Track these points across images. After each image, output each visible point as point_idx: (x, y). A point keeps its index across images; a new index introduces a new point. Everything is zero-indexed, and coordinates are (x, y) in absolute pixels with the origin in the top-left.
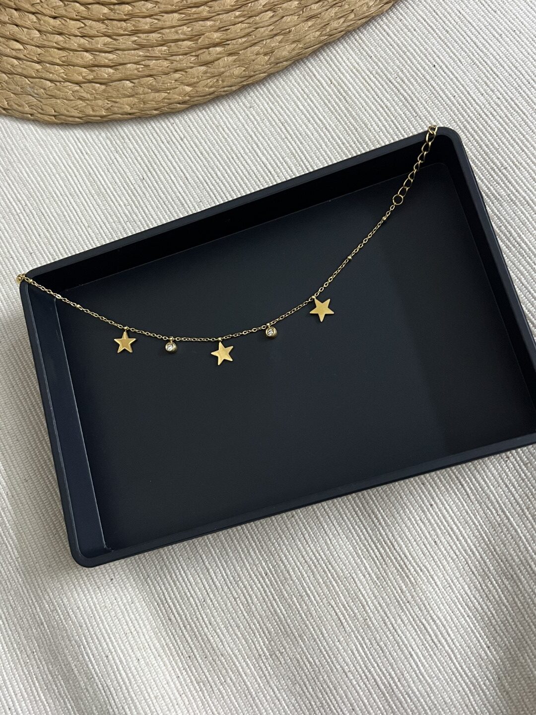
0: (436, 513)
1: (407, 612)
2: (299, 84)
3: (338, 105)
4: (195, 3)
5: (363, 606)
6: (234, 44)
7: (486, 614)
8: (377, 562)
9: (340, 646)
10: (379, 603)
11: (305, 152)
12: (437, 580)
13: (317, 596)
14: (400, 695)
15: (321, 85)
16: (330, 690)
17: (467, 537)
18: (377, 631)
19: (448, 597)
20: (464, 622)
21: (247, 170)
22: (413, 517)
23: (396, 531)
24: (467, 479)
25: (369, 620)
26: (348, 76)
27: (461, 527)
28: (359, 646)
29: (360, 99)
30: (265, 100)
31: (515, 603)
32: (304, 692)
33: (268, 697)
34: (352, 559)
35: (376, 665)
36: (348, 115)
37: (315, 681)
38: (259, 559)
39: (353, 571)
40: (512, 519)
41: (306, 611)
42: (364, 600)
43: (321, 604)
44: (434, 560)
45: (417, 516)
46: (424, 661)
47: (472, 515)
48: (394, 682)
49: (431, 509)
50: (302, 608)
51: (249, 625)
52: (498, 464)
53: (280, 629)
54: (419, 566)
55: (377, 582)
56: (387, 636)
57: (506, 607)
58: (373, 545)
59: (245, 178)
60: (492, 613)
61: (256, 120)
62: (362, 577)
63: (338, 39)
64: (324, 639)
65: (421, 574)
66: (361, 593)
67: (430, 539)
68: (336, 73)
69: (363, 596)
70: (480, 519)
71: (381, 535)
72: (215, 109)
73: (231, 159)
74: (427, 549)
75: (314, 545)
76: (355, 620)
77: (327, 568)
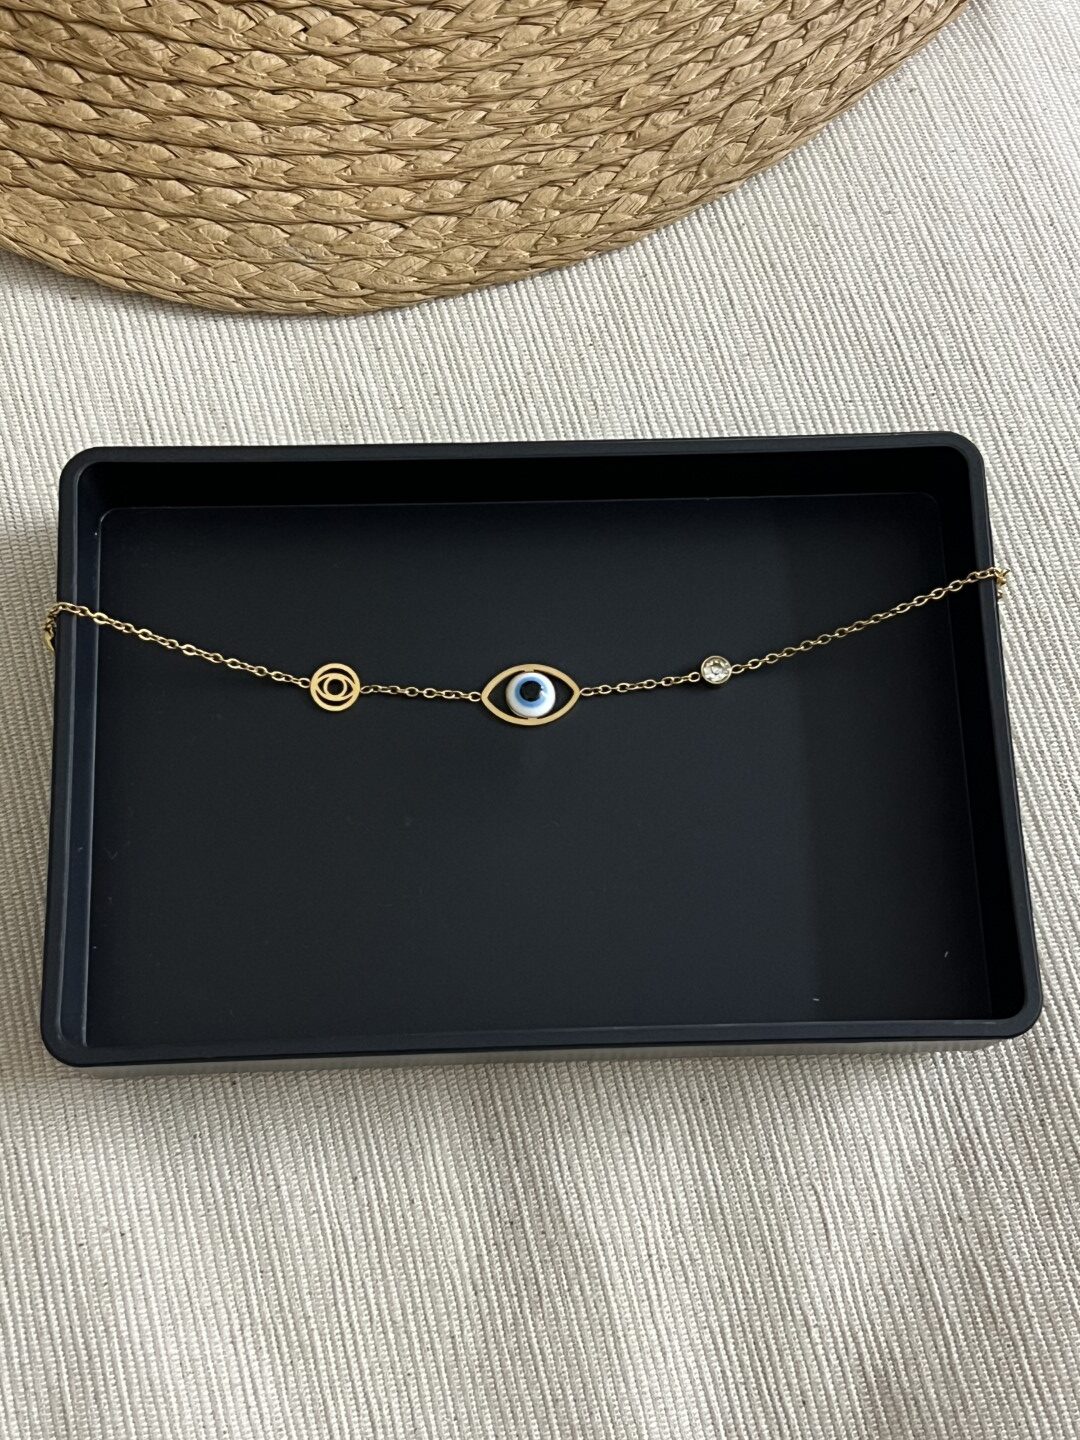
1: (955, 1241)
5: (874, 1207)
9: (811, 1272)
16: (770, 1355)
18: (888, 1261)
19: (1041, 1233)
28: (847, 1282)
43: (797, 1182)
58: (922, 1098)
64: (785, 1251)
65: (999, 1173)
67: (1033, 1113)
69: (879, 1187)
74: (1023, 1130)
76: (851, 1230)
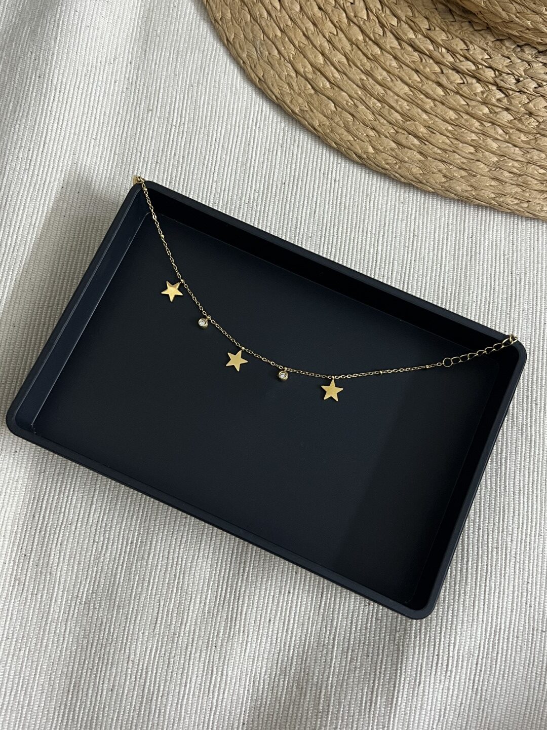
0: (288, 601)
1: (209, 653)
2: (449, 217)
3: (462, 257)
4: (427, 93)
5: (181, 623)
6: (429, 148)
7: (262, 699)
8: (218, 600)
9: (141, 637)
10: (194, 630)
11: (412, 269)
12: (248, 648)
13: (155, 589)
14: (154, 707)
15: (464, 232)
16: (107, 663)
17: (294, 635)
18: (176, 648)
19: (246, 666)
20: (242, 692)
21: (362, 245)
22: (270, 590)
23: (249, 590)
24: (329, 595)
25: (177, 636)
26: (487, 243)
27: (296, 624)
28: (155, 648)
29: (481, 267)
30: (416, 208)
31: (289, 708)
32: (87, 649)
33: (58, 631)
34: (202, 583)
35: (155, 672)
36: (463, 270)
37: (101, 647)
38: (135, 528)
39: (195, 592)
40: (336, 649)
41: (138, 593)
42: (185, 619)
43: (154, 597)
44: (258, 631)
45: (272, 592)
46: (191, 697)
47: (311, 622)
48: (158, 695)
49: (287, 595)
50: (137, 588)
51: (88, 569)
52: (358, 603)
53: (108, 590)
54: (244, 627)
55: (206, 614)
56: (180, 658)
57: (280, 706)
58: (225, 586)
59: (356, 249)
60: (266, 702)
61: (398, 216)
62: (199, 602)
63: (502, 212)
64: (134, 623)
65: (241, 634)
66: (188, 613)
67: (268, 615)
68: (480, 233)
69: (188, 615)
70: (314, 630)
71: (237, 584)
72: (377, 181)
73: (357, 228)
74: (260, 621)
75: (183, 551)
76: (167, 628)
77: (179, 575)
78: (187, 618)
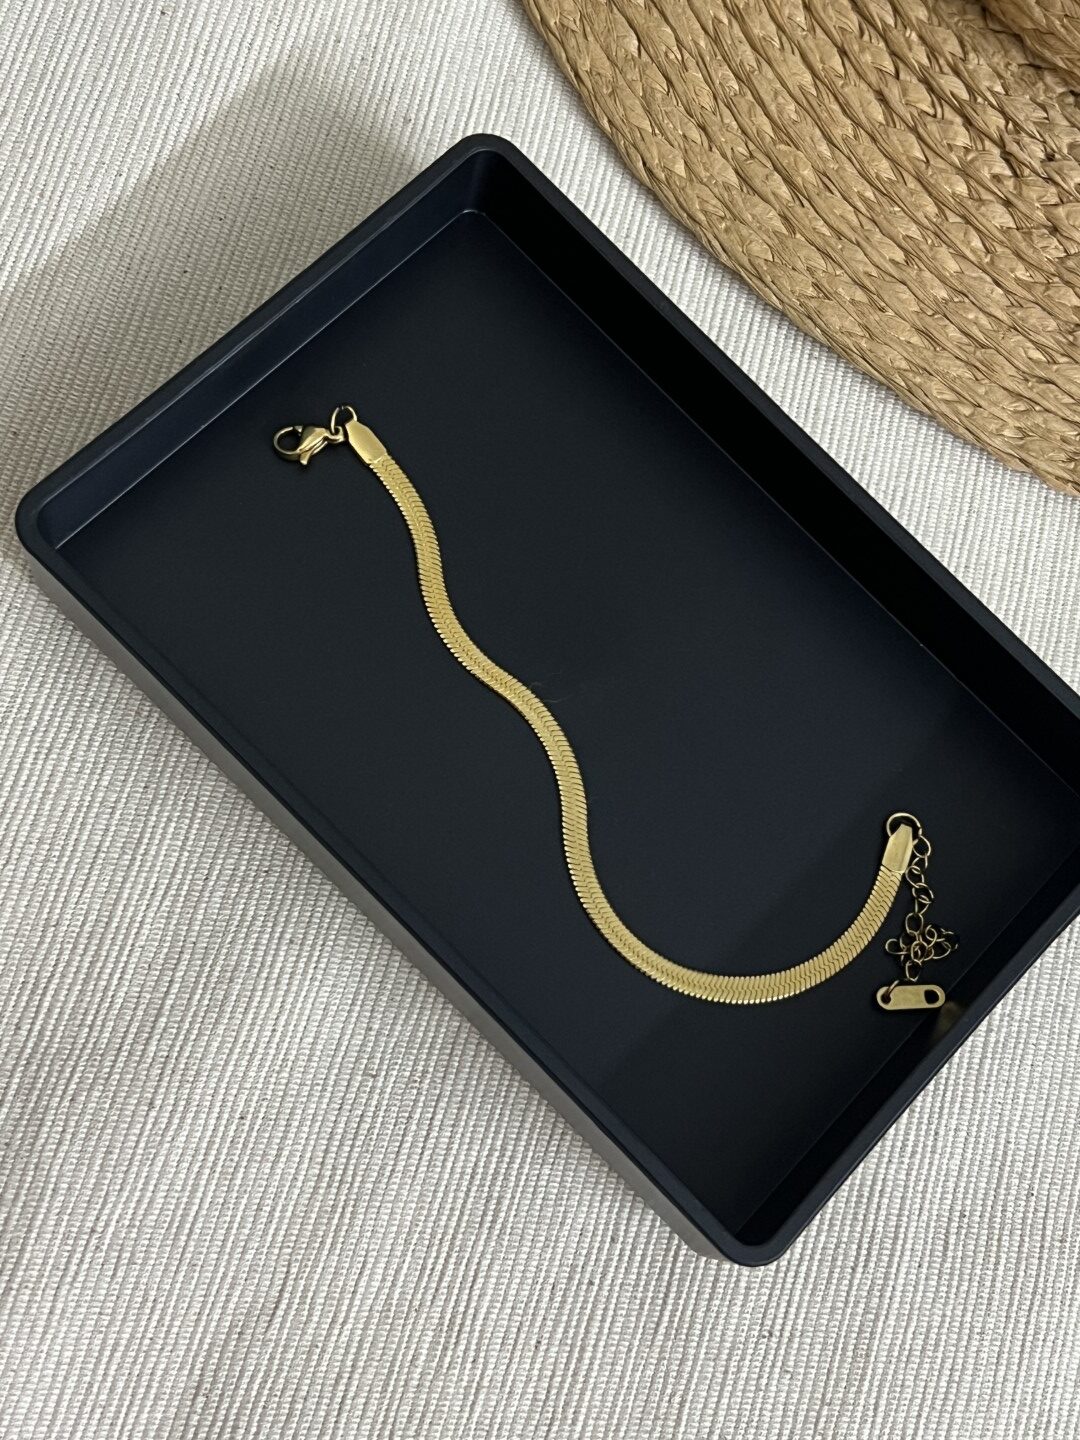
0: (585, 1302)
5: (333, 1321)
8: (426, 1279)
10: (361, 1342)
22: (547, 1271)
23: (501, 1265)
34: (393, 1235)
39: (375, 1254)
42: (343, 1314)
44: (508, 1365)
45: (553, 1275)
49: (584, 1287)
54: (478, 1350)
55: (393, 1309)
58: (446, 1249)
62: (380, 1277)
65: (469, 1366)
66: (352, 1299)
67: (536, 1330)
69: (351, 1305)
71: (474, 1246)
74: (516, 1340)
75: (361, 1153)
77: (344, 1208)
78: (349, 1311)
